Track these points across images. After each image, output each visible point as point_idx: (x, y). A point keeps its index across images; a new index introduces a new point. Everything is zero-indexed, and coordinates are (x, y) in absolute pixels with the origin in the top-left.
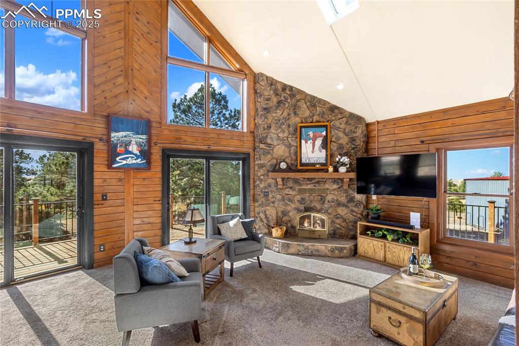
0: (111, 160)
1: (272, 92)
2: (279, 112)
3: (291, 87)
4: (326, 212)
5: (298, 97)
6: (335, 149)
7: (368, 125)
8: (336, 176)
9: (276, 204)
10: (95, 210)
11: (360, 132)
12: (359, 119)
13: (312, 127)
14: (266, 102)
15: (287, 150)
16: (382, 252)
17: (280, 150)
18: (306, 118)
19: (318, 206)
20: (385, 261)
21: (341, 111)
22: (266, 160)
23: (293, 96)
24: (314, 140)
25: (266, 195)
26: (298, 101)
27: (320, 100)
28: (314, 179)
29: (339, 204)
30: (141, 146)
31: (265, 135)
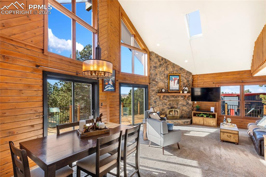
0: (103, 88)
1: (157, 60)
2: (161, 69)
3: (165, 59)
4: (179, 109)
5: (168, 63)
6: (182, 84)
7: (193, 76)
8: (183, 94)
9: (160, 106)
10: (100, 110)
11: (191, 78)
12: (190, 73)
13: (173, 75)
14: (155, 64)
15: (164, 84)
16: (203, 122)
17: (161, 84)
18: (171, 72)
19: (176, 107)
20: (204, 124)
21: (184, 70)
22: (155, 88)
23: (166, 62)
24: (175, 80)
25: (155, 102)
26: (168, 65)
27: (176, 65)
28: (175, 96)
29: (184, 105)
30: (113, 81)
31: (155, 78)
